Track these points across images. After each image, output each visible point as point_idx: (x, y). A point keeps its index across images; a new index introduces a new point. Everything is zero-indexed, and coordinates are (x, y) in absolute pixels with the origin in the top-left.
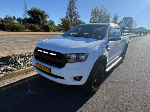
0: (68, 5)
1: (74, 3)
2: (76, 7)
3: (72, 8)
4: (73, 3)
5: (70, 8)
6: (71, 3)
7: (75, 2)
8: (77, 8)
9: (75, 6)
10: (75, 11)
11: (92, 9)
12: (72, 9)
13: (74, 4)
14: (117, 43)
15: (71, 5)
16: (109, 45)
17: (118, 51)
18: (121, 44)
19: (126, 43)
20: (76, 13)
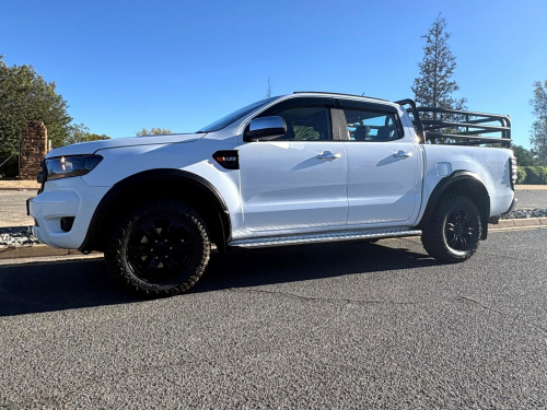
0: (417, 80)
1: (445, 69)
2: (451, 84)
3: (435, 89)
4: (441, 70)
5: (427, 90)
6: (428, 72)
7: (449, 64)
8: (456, 88)
9: (450, 80)
10: (451, 101)
12: (436, 95)
13: (443, 73)
14: (328, 156)
15: (432, 80)
16: (236, 151)
17: (348, 190)
18: (378, 165)
19: (446, 173)
20: (454, 106)
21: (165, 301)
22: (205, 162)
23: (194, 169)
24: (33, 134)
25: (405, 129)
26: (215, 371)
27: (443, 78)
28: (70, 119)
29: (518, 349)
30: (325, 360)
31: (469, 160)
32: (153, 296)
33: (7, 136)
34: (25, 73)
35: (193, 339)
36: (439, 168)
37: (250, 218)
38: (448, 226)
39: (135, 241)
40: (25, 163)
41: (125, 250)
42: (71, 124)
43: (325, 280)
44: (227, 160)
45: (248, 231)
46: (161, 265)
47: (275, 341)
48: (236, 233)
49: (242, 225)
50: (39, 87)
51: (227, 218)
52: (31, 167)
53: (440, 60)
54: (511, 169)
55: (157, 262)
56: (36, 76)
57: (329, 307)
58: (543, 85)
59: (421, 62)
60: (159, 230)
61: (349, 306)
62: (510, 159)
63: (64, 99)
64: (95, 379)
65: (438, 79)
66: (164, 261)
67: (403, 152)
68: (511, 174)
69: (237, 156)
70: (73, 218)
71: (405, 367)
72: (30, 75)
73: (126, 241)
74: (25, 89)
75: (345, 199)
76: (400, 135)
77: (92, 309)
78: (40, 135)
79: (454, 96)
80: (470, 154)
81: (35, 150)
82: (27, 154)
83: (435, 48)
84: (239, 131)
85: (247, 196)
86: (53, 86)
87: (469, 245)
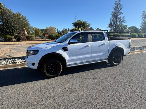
0: (112, 12)
3: (117, 14)
4: (118, 9)
5: (115, 14)
6: (115, 10)
7: (121, 7)
8: (122, 14)
9: (121, 12)
10: (121, 17)
11: (144, 11)
12: (117, 16)
13: (119, 10)
14: (87, 46)
15: (116, 12)
16: (67, 47)
17: (91, 53)
18: (99, 47)
19: (114, 47)
20: (121, 18)
21: (54, 78)
22: (60, 50)
23: (58, 52)
24: (23, 31)
25: (105, 37)
26: (64, 98)
27: (119, 11)
28: (30, 25)
29: (123, 92)
30: (84, 95)
31: (120, 43)
32: (51, 78)
33: (17, 30)
34: (19, 14)
35: (59, 89)
36: (113, 46)
37: (70, 61)
38: (114, 58)
39: (47, 67)
40: (22, 38)
41: (45, 69)
42: (31, 26)
43: (86, 72)
44: (65, 49)
45: (70, 63)
46: (53, 71)
47: (75, 90)
48: (67, 64)
49: (69, 62)
50: (22, 18)
51: (65, 61)
52: (23, 38)
53: (119, 6)
54: (130, 44)
55: (52, 71)
56: (21, 15)
57: (86, 80)
58: (145, 12)
59: (114, 7)
60: (52, 64)
61: (91, 80)
62: (130, 42)
63: (28, 20)
64: (42, 100)
65: (118, 11)
66: (53, 70)
67: (104, 43)
68: (130, 45)
69: (67, 48)
70: (34, 64)
71: (100, 97)
72: (20, 15)
73: (45, 68)
74: (19, 18)
75: (91, 55)
76: (104, 39)
77: (40, 81)
78: (24, 31)
79: (121, 16)
80: (120, 42)
81: (24, 35)
82: (22, 36)
83: (117, 3)
84: (67, 42)
85: (69, 56)
86: (26, 17)
87: (119, 62)
